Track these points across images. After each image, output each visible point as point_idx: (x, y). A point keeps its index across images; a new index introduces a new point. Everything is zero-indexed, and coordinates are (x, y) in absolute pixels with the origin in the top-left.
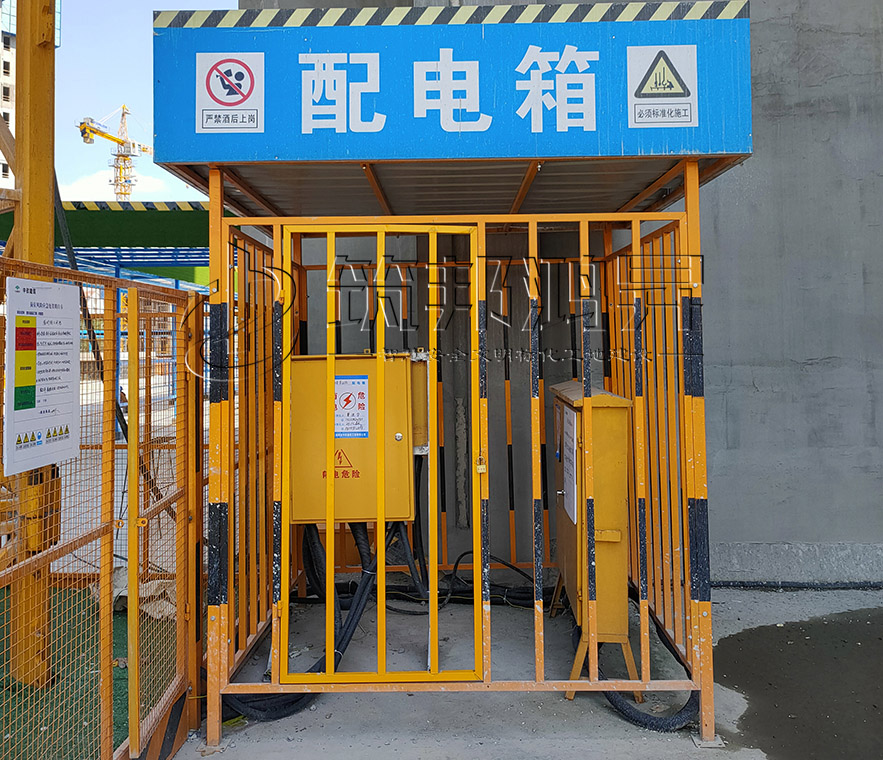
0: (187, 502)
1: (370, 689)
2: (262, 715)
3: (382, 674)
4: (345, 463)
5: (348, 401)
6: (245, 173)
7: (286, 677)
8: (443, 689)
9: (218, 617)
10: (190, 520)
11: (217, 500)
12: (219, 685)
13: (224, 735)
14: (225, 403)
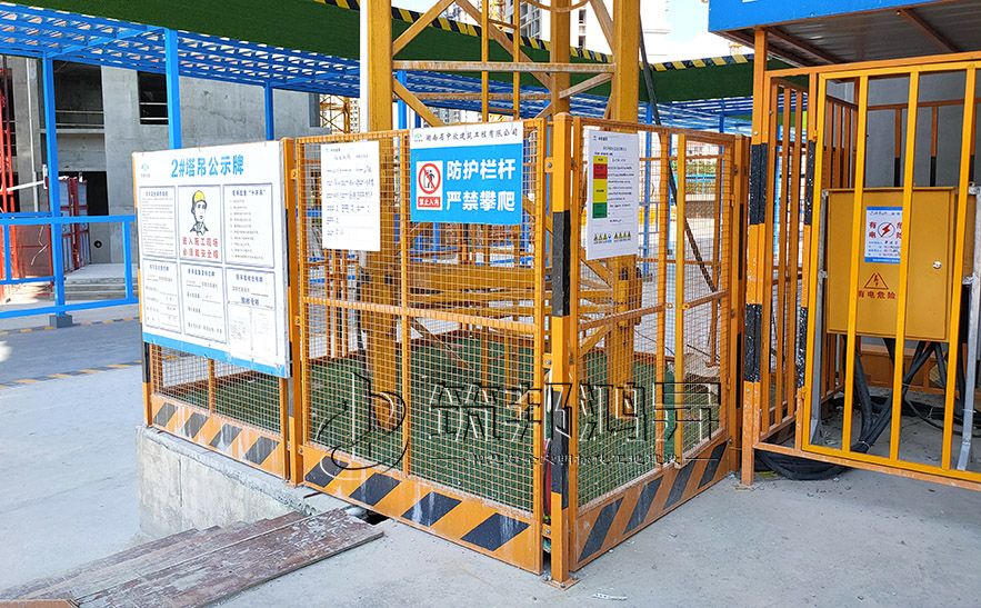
0: (730, 301)
1: (882, 470)
2: (790, 474)
3: (893, 459)
4: (881, 285)
5: (886, 230)
6: (791, 30)
7: (807, 446)
8: (953, 484)
9: (752, 390)
10: (732, 316)
11: (753, 302)
12: (752, 441)
13: (755, 480)
14: (762, 226)
